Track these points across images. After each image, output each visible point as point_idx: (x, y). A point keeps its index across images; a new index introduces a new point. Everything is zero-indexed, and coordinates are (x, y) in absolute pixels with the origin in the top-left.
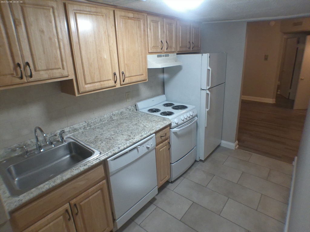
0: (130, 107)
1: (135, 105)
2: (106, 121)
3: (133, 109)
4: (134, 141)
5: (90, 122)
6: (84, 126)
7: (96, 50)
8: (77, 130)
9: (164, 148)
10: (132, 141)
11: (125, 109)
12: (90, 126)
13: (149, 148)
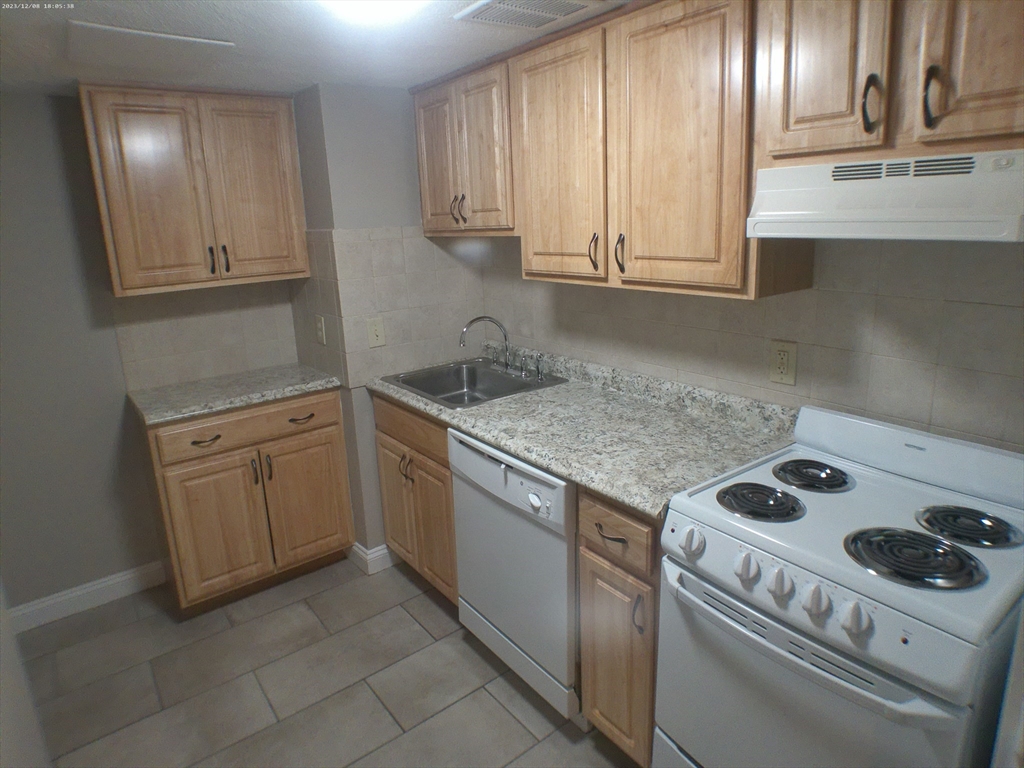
0: (774, 408)
6: (605, 379)
9: (617, 593)
11: (748, 403)
12: (618, 389)
13: (537, 510)
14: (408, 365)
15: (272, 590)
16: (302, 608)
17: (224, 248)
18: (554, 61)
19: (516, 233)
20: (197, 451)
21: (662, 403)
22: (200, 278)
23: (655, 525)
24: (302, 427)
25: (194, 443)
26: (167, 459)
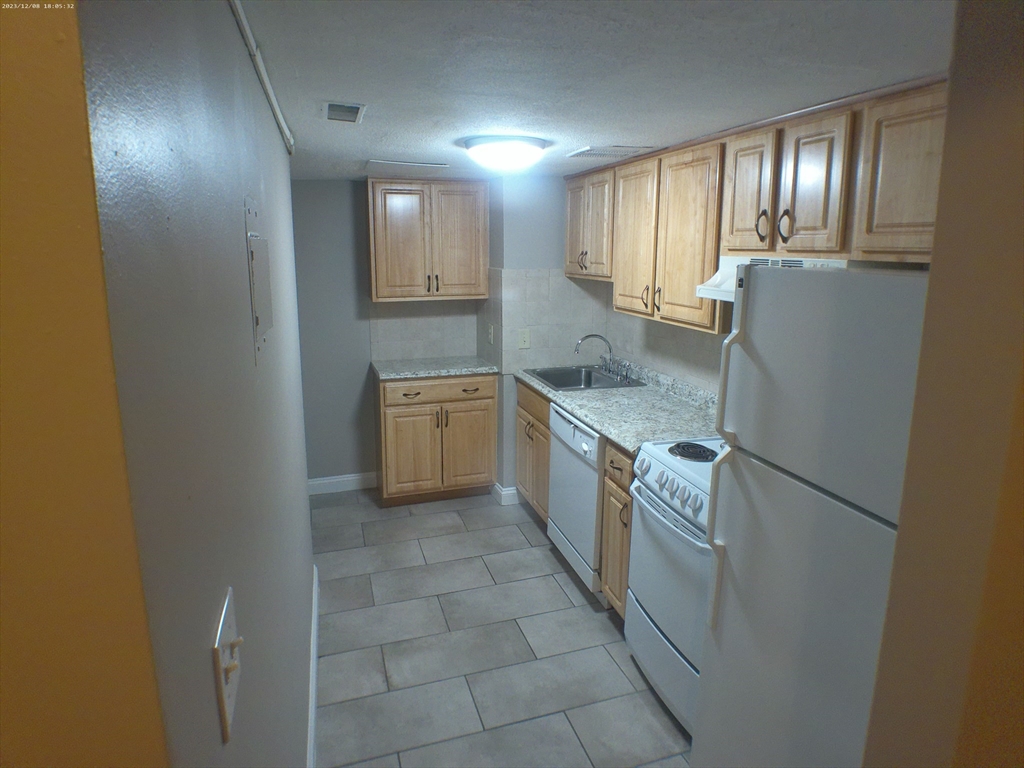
13: (586, 452)
14: (544, 364)
15: (437, 503)
16: (455, 515)
17: (437, 277)
18: (636, 174)
19: (612, 280)
20: (405, 400)
21: (697, 404)
22: (420, 294)
23: (632, 457)
24: (470, 396)
25: (405, 395)
26: (388, 402)
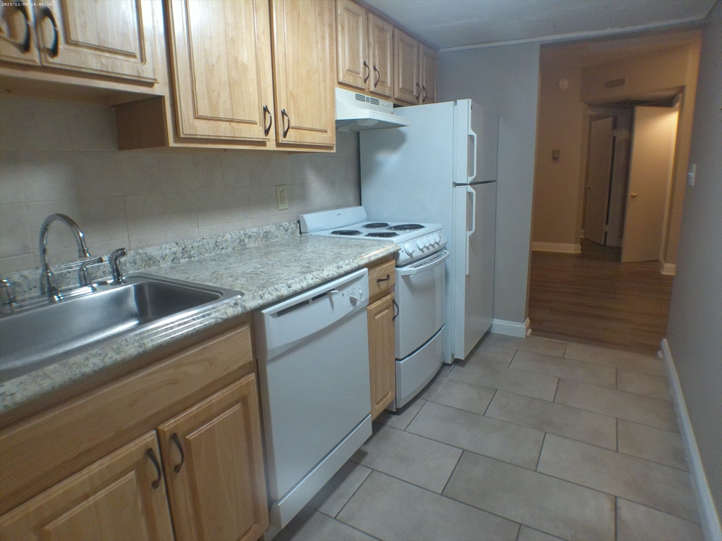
0: (285, 224)
1: (299, 222)
2: (230, 250)
3: (292, 228)
4: (322, 275)
5: (191, 246)
6: (175, 253)
7: (226, 35)
8: (154, 262)
9: (384, 313)
10: (318, 275)
11: (274, 226)
12: (190, 257)
